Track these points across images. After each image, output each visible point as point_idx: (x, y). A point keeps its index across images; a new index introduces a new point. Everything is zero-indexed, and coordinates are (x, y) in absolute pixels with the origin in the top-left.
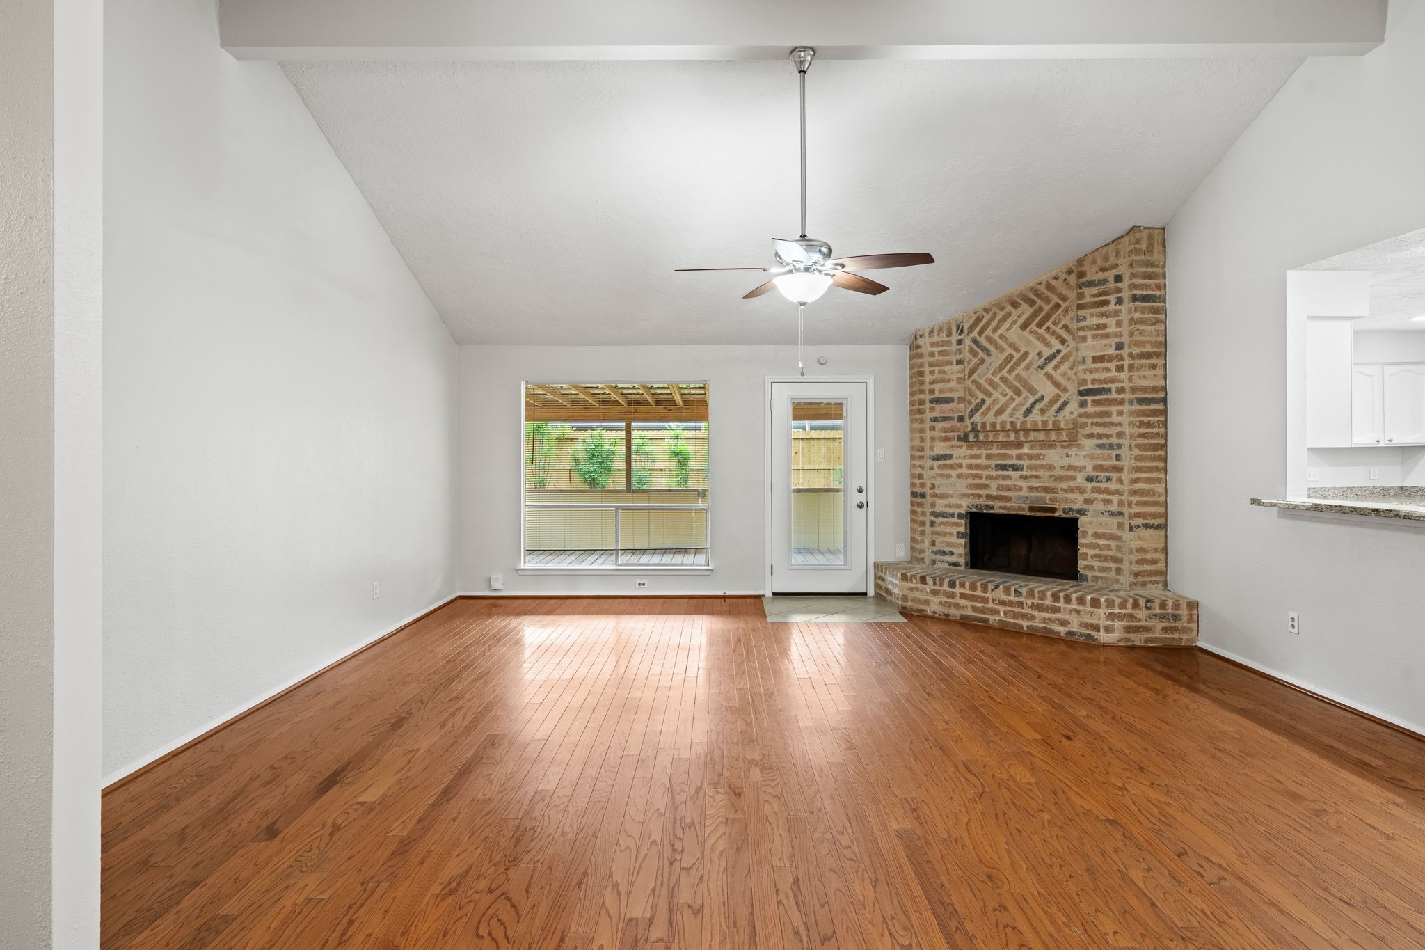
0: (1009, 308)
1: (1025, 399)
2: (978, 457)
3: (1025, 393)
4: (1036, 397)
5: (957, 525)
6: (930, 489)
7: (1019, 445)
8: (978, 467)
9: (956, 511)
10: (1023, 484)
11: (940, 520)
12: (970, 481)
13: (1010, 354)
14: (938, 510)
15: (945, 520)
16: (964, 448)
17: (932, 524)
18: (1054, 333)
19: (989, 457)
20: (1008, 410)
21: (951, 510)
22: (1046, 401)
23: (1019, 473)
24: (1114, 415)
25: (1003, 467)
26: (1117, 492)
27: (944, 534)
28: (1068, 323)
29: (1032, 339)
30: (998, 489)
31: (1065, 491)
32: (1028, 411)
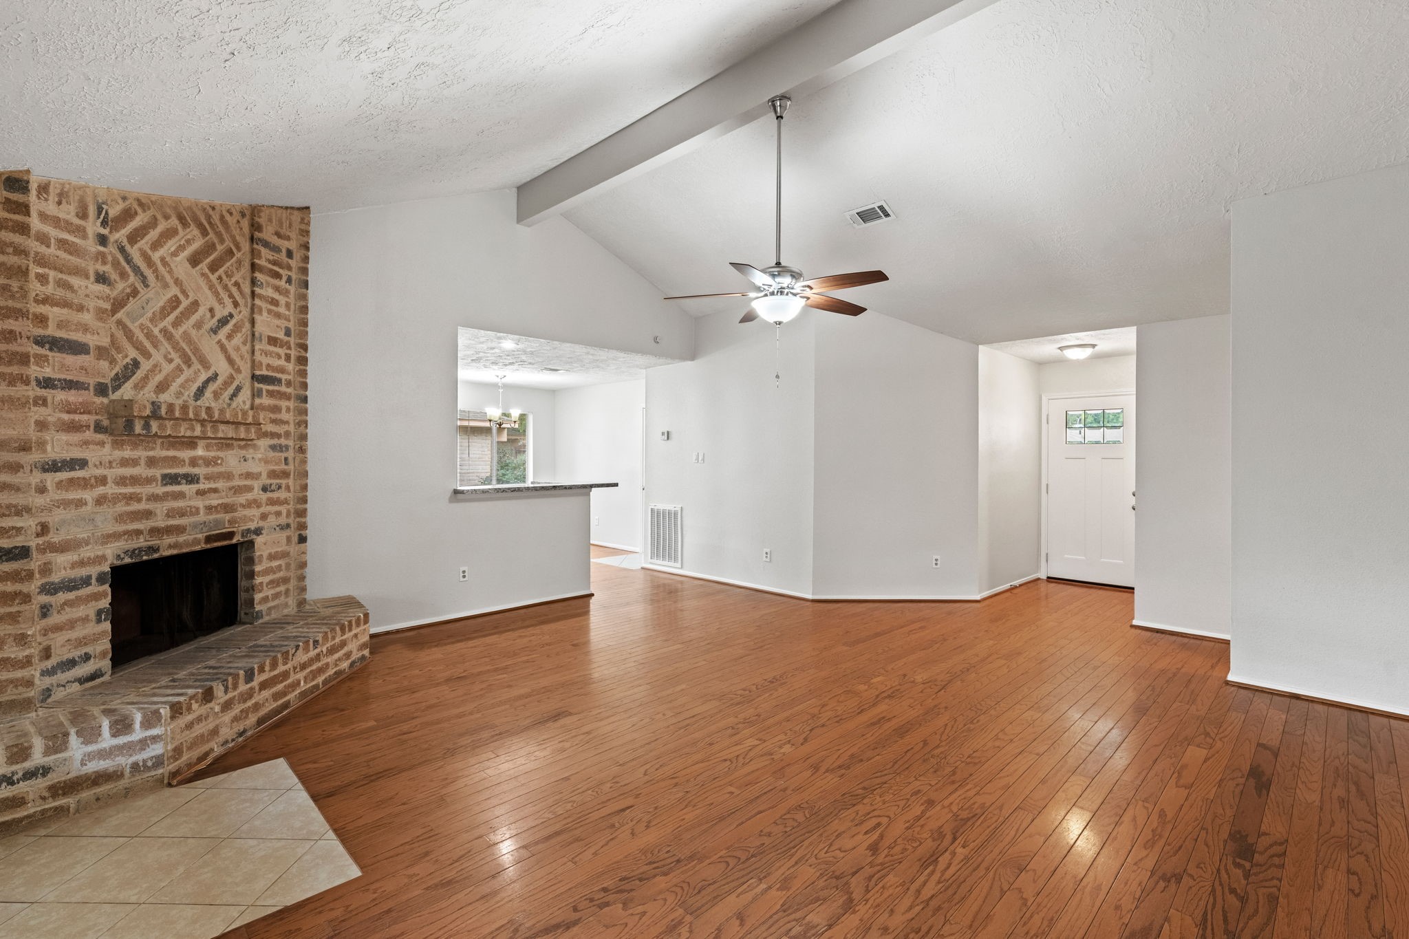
0: (174, 222)
1: (197, 373)
2: (134, 462)
3: (196, 365)
4: (210, 373)
5: (96, 597)
6: (38, 535)
7: (191, 443)
8: (135, 480)
9: (94, 571)
10: (200, 503)
11: (62, 597)
12: (121, 508)
13: (176, 296)
14: (56, 578)
15: (71, 596)
16: (108, 447)
17: (45, 611)
18: (226, 287)
19: (151, 462)
20: (174, 387)
21: (83, 572)
22: (220, 380)
23: (194, 487)
24: (284, 411)
25: (172, 479)
26: (286, 502)
27: (71, 624)
28: (240, 281)
29: (202, 283)
30: (168, 516)
31: (243, 506)
32: (200, 392)
